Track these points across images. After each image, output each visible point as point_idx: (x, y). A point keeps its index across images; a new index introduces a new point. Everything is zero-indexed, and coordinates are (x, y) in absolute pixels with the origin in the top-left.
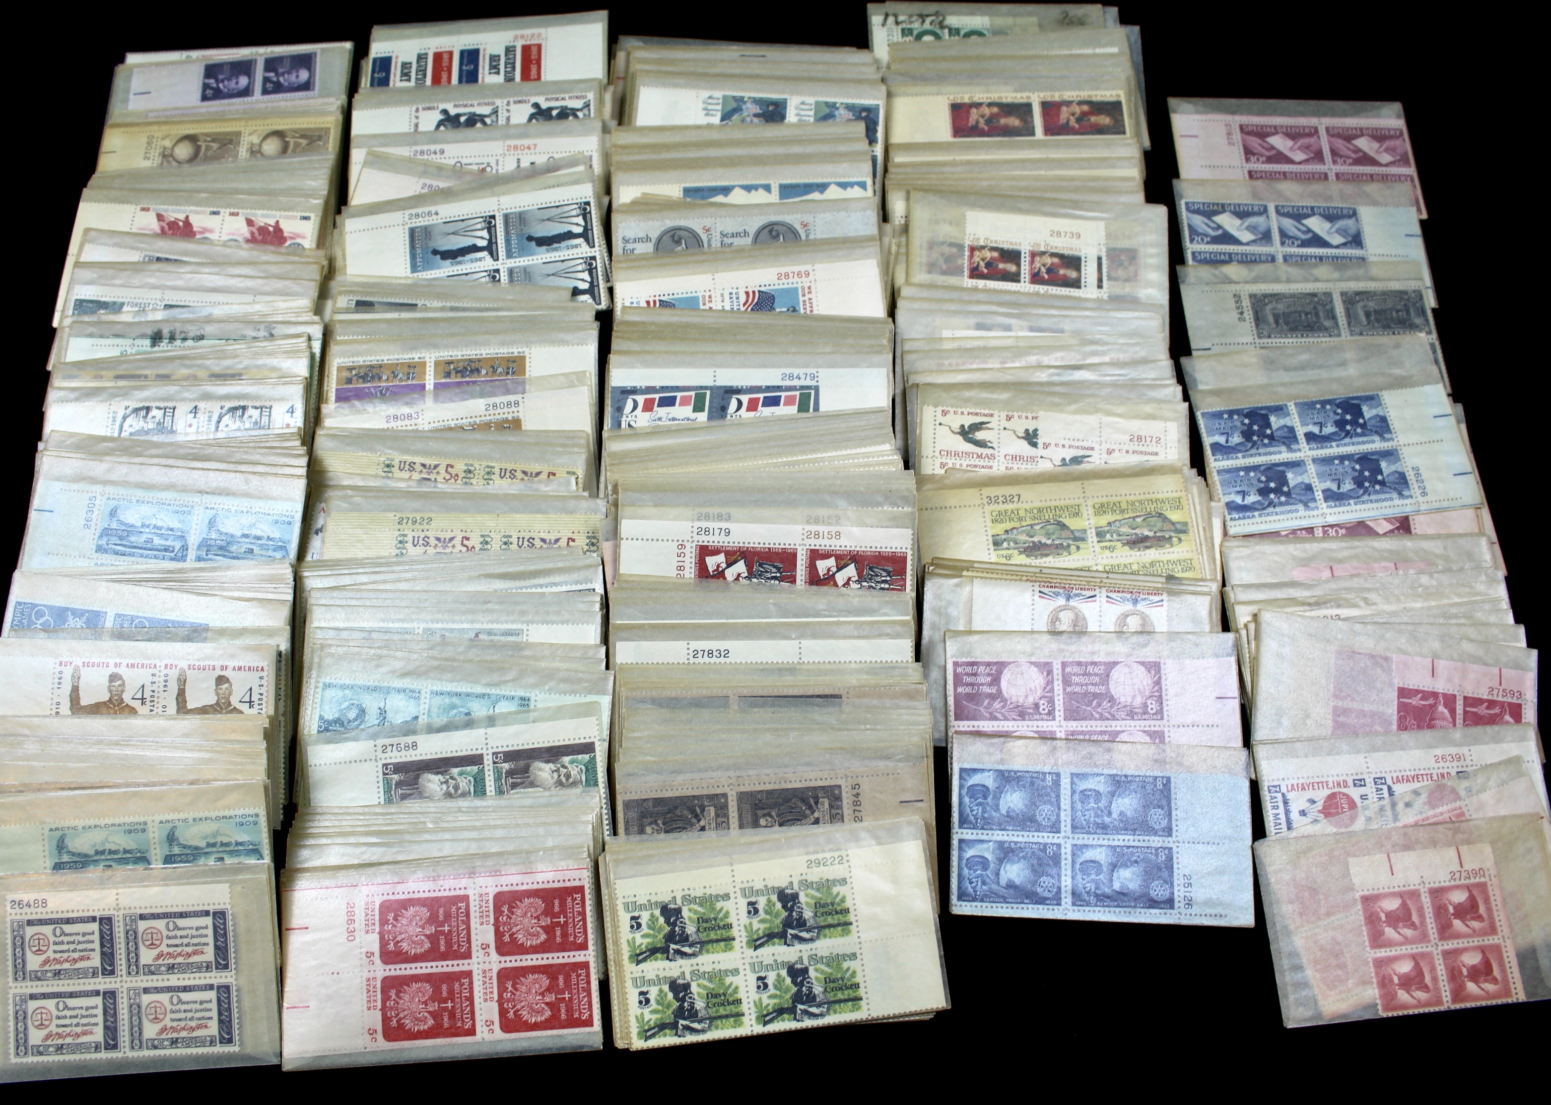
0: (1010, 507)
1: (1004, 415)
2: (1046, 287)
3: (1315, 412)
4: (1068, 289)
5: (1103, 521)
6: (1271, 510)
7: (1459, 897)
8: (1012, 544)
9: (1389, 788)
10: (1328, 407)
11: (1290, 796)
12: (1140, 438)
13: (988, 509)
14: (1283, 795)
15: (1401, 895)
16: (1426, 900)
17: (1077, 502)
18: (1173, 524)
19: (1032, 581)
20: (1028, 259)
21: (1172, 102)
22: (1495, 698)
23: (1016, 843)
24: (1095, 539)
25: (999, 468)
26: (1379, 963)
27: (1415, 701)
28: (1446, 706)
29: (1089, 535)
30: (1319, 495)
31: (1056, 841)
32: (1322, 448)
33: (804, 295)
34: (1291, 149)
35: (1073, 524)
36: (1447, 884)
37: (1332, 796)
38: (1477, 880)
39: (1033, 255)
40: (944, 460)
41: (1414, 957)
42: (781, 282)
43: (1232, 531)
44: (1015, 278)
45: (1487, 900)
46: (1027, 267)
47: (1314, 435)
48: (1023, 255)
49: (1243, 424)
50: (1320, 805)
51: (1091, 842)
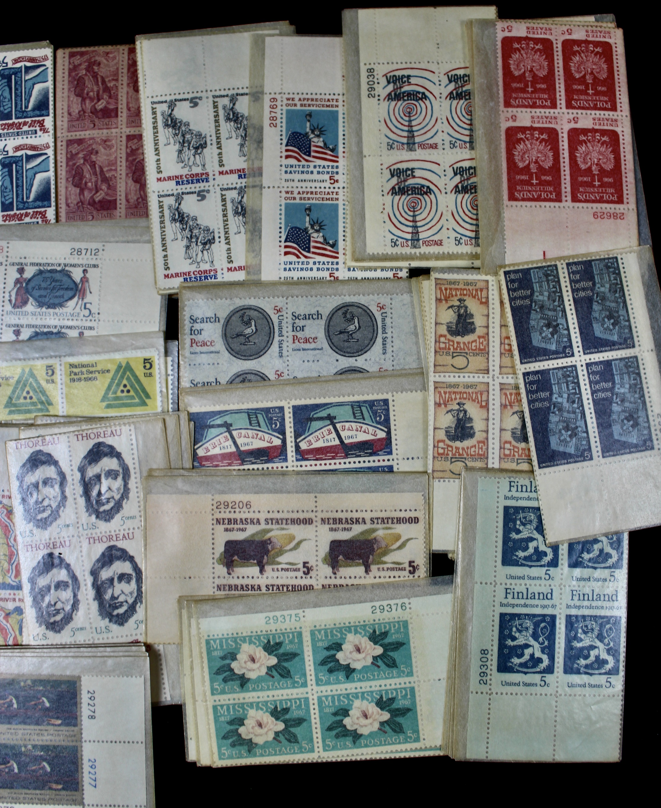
33: (295, 105)
42: (279, 125)
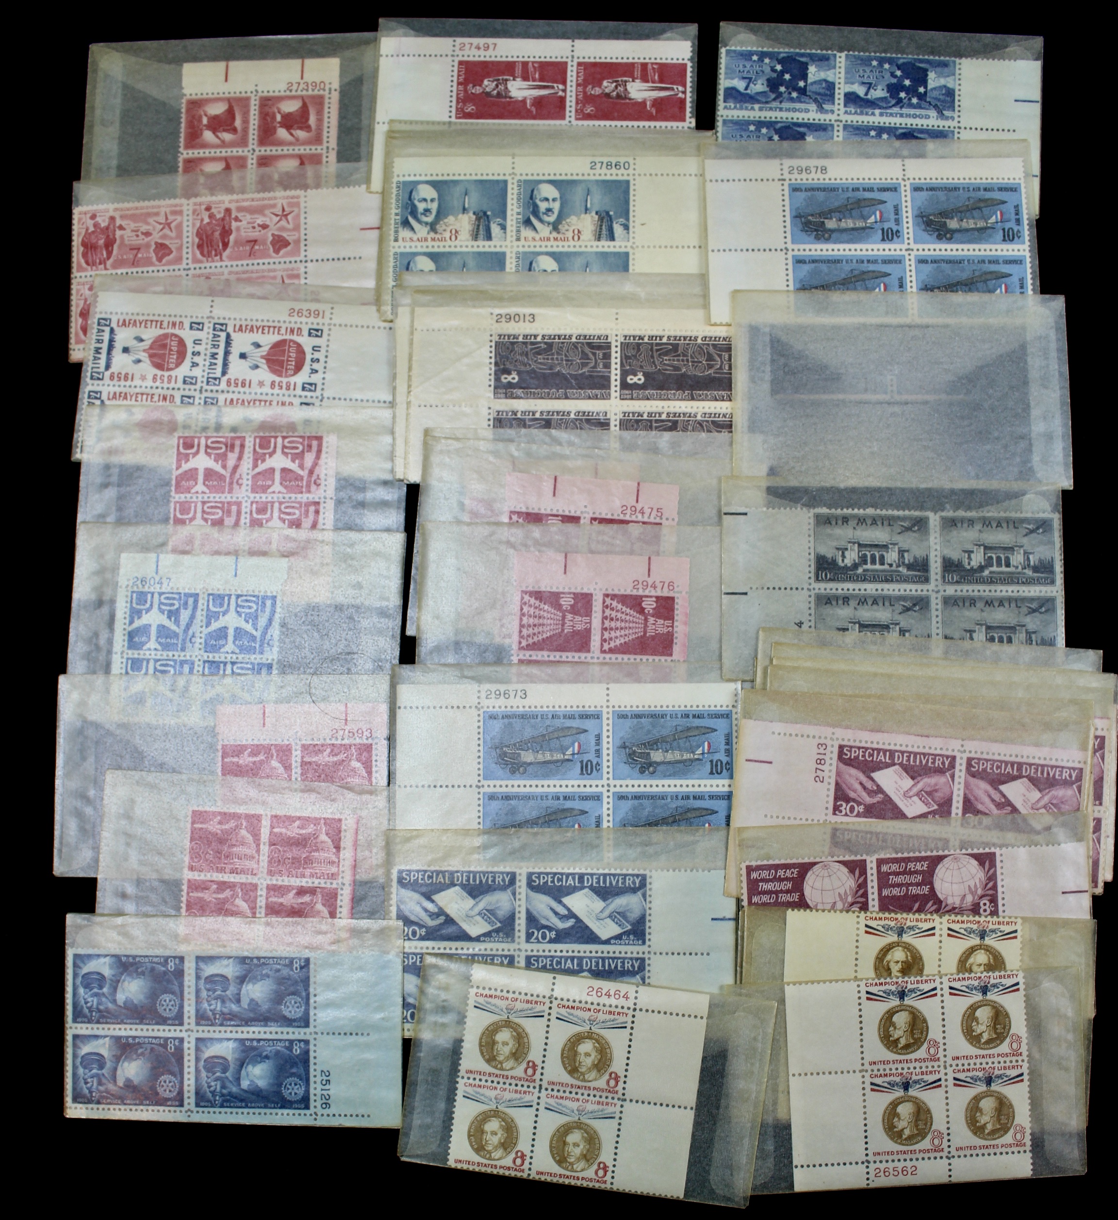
31: (178, 1034)
51: (217, 1035)
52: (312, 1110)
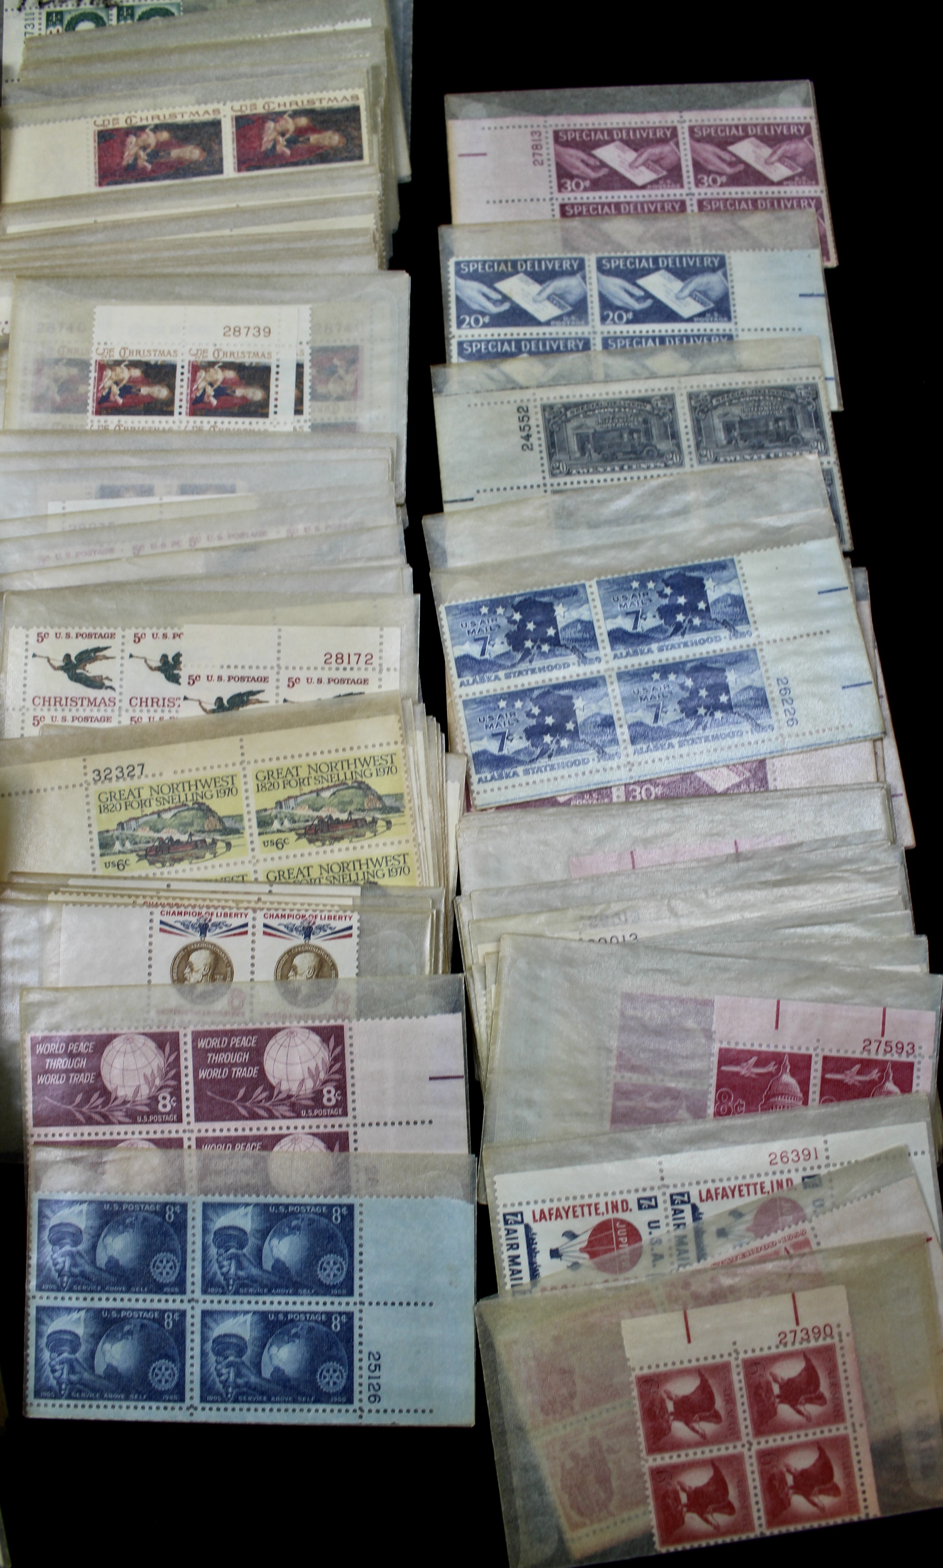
0: (124, 785)
1: (130, 633)
2: (212, 419)
3: (629, 595)
4: (247, 420)
5: (268, 800)
6: (543, 762)
7: (790, 1370)
8: (128, 845)
9: (694, 1208)
10: (651, 585)
11: (535, 1227)
12: (340, 657)
13: (94, 789)
14: (527, 1228)
15: (700, 1372)
16: (738, 1380)
17: (230, 770)
18: (380, 798)
19: (150, 905)
20: (187, 375)
21: (452, 101)
22: (873, 1056)
23: (119, 1311)
24: (256, 830)
25: (120, 719)
26: (658, 1473)
27: (746, 1070)
28: (793, 1074)
29: (246, 823)
30: (623, 733)
31: (177, 1306)
32: (635, 653)
34: (632, 166)
35: (221, 806)
36: (774, 1351)
37: (603, 1228)
38: (821, 1342)
39: (195, 369)
40: (39, 714)
41: (713, 1463)
43: (479, 800)
44: (165, 408)
45: (832, 1372)
46: (185, 390)
47: (625, 633)
48: (179, 370)
49: (511, 621)
50: (583, 1240)
51: (231, 1307)
52: (356, 1404)
